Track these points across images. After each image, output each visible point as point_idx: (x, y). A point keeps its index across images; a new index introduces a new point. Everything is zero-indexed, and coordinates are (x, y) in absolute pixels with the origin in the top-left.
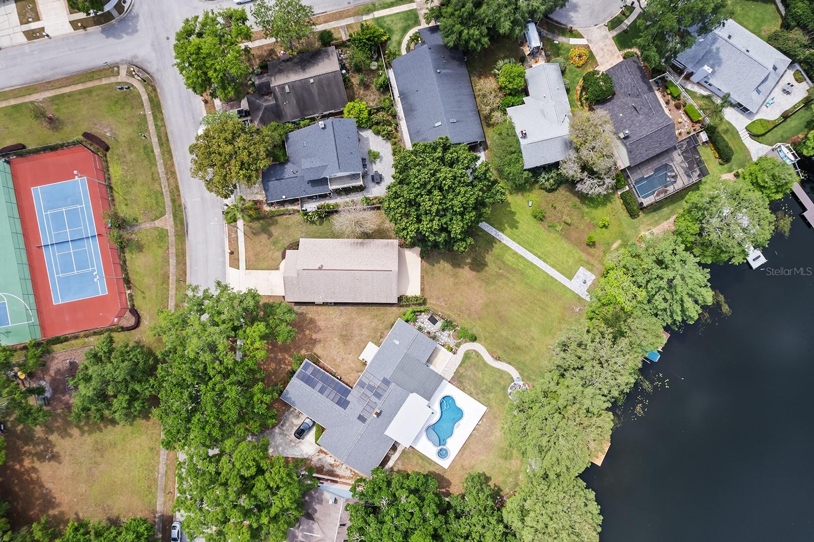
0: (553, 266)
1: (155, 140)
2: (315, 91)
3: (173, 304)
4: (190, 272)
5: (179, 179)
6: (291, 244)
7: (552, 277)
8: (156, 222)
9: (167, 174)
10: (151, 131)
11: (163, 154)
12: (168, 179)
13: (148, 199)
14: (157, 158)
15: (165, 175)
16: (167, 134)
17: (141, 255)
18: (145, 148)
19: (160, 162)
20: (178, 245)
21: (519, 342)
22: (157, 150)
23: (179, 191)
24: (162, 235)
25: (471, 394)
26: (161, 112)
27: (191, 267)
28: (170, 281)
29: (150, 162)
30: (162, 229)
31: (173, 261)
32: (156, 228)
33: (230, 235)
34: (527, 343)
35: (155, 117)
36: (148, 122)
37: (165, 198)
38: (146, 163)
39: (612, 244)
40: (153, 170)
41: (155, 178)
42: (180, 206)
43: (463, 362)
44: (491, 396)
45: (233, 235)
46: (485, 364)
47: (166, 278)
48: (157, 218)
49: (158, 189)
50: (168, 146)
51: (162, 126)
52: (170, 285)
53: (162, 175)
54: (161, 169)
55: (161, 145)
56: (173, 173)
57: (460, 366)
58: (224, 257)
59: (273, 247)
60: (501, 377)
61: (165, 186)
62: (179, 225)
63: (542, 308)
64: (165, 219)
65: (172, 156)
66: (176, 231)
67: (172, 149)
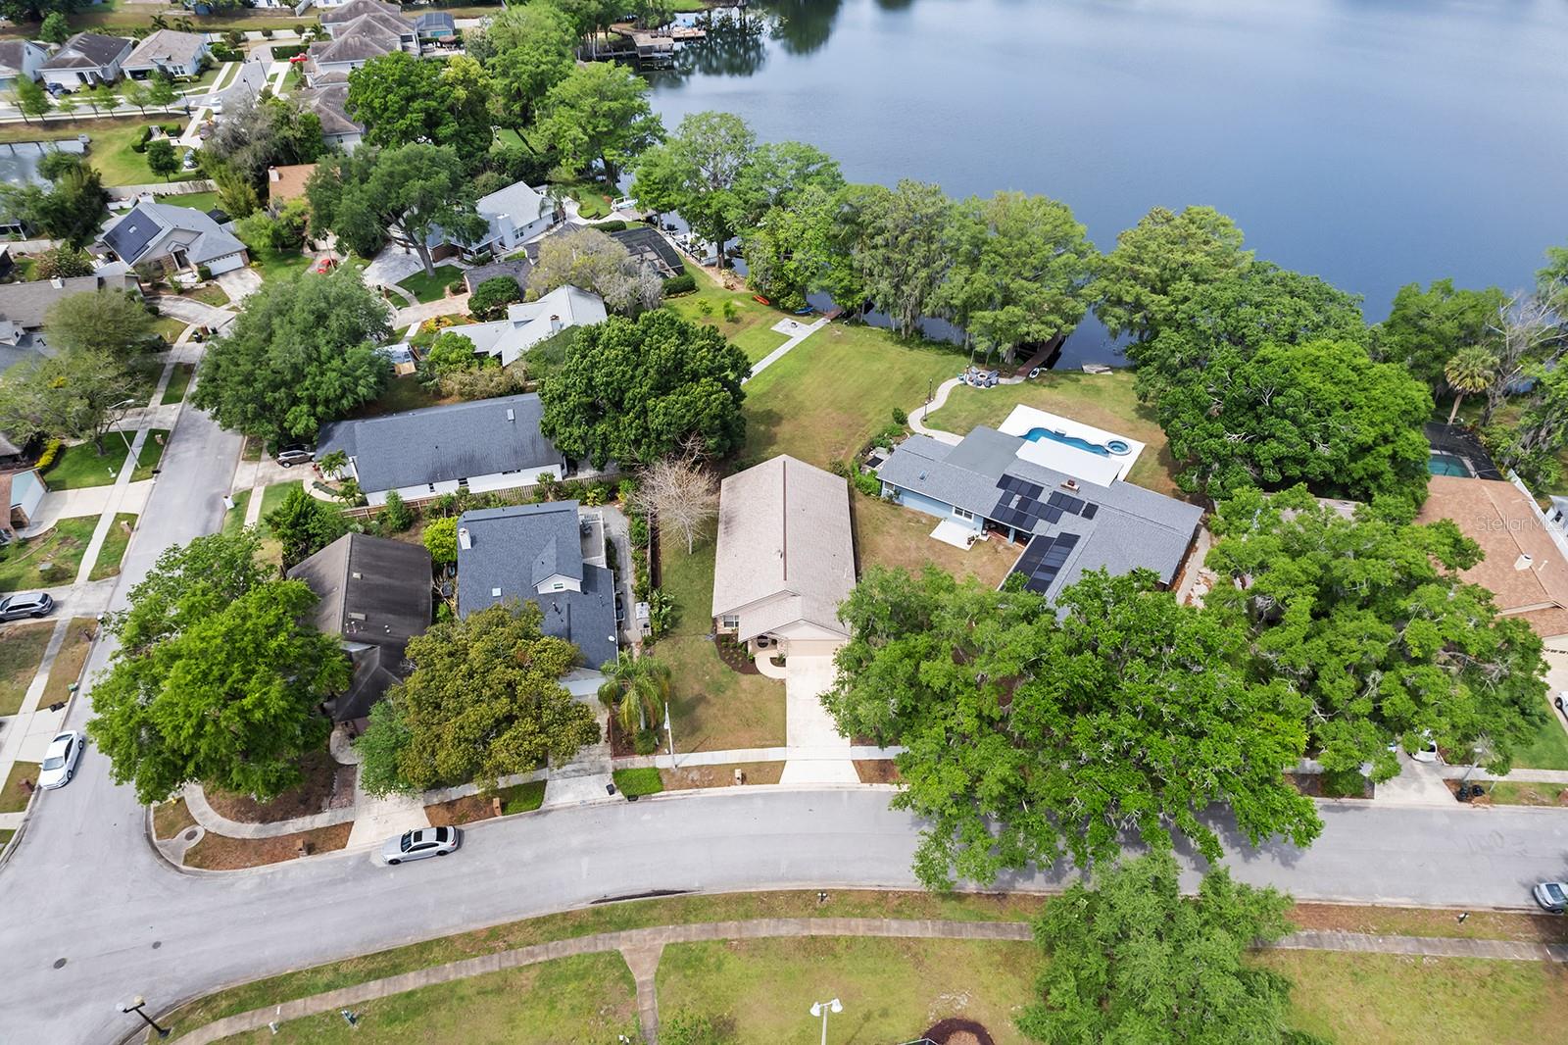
1: (375, 990)
2: (377, 579)
3: (895, 924)
4: (797, 879)
5: (514, 919)
6: (723, 659)
7: (789, 352)
8: (638, 978)
9: (492, 951)
10: (341, 1003)
11: (428, 962)
12: (510, 947)
13: (564, 1005)
14: (434, 981)
15: (496, 956)
16: (366, 957)
17: (744, 1024)
18: (391, 1018)
19: (451, 972)
20: (715, 914)
21: (899, 380)
22: (411, 981)
23: (553, 916)
24: (683, 961)
26: (292, 975)
27: (781, 879)
28: (824, 933)
29: (444, 1000)
30: (665, 960)
31: (764, 928)
32: (660, 978)
33: (694, 785)
34: (899, 372)
35: (302, 992)
36: (309, 1012)
37: (567, 953)
38: (441, 1016)
40: (462, 991)
41: (501, 987)
42: (597, 913)
45: (695, 775)
47: (812, 946)
48: (626, 977)
49: (533, 973)
50: (406, 950)
51: (336, 970)
52: (838, 933)
53: (493, 964)
54: (474, 968)
55: (396, 969)
56: (494, 933)
58: (751, 797)
59: (729, 693)
60: (962, 394)
61: (531, 954)
62: (655, 913)
63: (840, 360)
64: (631, 951)
65: (438, 941)
66: (672, 920)
67: (420, 939)
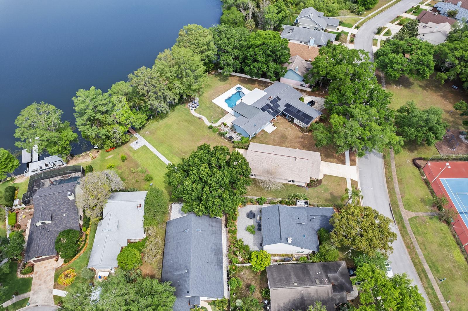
0: (152, 152)
1: (431, 276)
2: (293, 278)
3: (392, 168)
4: (384, 183)
5: (403, 243)
6: (316, 187)
7: (155, 148)
8: (414, 215)
9: (414, 247)
10: (437, 285)
11: (420, 263)
12: (412, 243)
13: (425, 231)
14: (425, 261)
15: (415, 246)
16: (421, 280)
17: (421, 197)
18: (438, 271)
19: (422, 257)
20: (395, 199)
21: (186, 124)
22: (426, 267)
23: (401, 233)
24: (408, 206)
25: (219, 107)
26: (431, 301)
27: (384, 185)
28: (397, 179)
29: (430, 258)
30: (409, 210)
31: (397, 190)
32: (414, 211)
34: (181, 123)
35: (436, 297)
36: (441, 293)
37: (411, 230)
38: (434, 259)
39: (111, 158)
40: (426, 253)
41: (423, 245)
42: (398, 223)
43: (219, 119)
44: (208, 105)
46: (207, 117)
47: (400, 182)
48: (415, 218)
49: (418, 237)
50: (417, 270)
51: (427, 288)
52: (396, 177)
53: (417, 247)
54: (419, 251)
55: (424, 271)
56: (408, 247)
57: (221, 118)
58: (361, 187)
59: (328, 187)
60: (200, 112)
61: (413, 238)
62: (397, 211)
63: (167, 135)
64: (408, 216)
65: (413, 261)
66: (398, 207)
67: (413, 266)
